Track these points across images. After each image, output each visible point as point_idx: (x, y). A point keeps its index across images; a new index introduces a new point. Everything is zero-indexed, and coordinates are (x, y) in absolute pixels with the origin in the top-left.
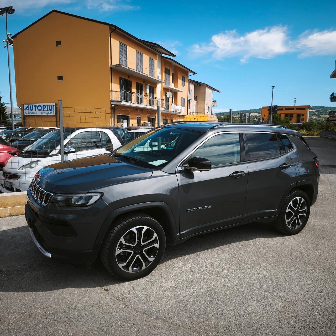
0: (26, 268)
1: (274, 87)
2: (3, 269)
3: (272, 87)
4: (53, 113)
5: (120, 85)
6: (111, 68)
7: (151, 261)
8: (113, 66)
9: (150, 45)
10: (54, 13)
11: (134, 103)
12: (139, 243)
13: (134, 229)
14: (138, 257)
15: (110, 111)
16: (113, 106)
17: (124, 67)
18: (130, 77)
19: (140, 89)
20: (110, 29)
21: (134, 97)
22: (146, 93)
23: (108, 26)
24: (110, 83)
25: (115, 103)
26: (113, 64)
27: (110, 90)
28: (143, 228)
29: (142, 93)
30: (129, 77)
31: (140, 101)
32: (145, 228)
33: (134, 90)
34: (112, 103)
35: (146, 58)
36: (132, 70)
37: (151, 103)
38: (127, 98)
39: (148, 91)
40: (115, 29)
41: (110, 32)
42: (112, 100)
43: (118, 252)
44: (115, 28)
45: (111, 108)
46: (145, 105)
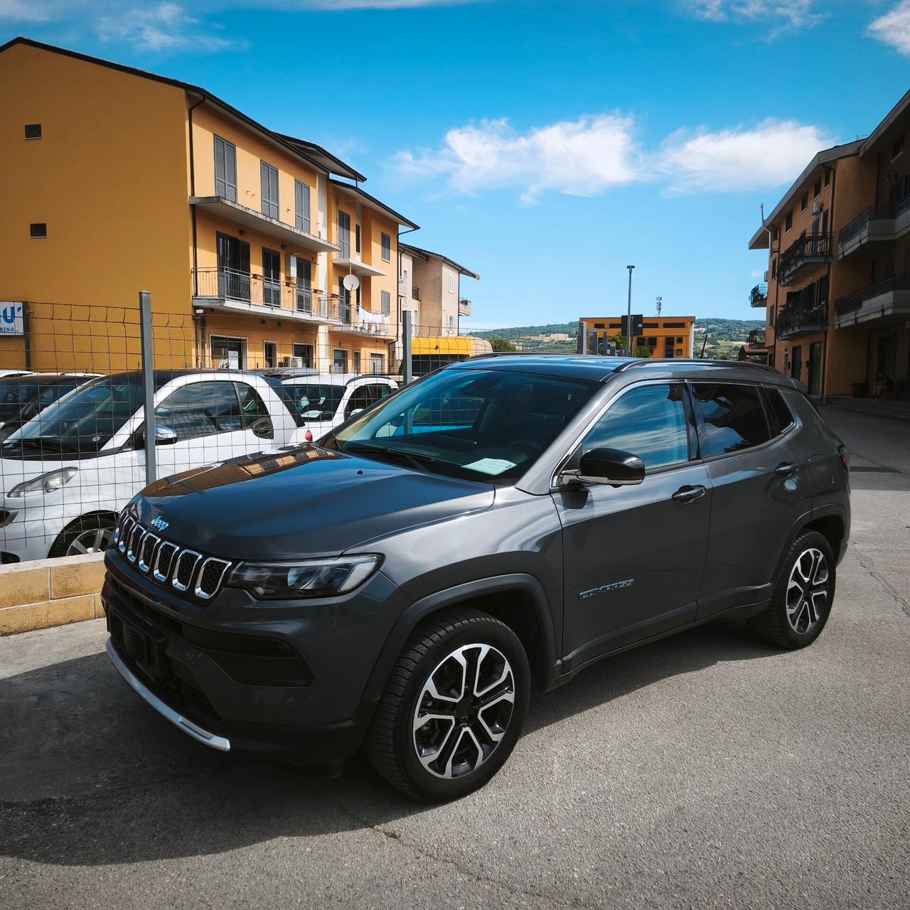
0: (121, 789)
1: (633, 267)
2: (54, 798)
3: (629, 267)
5: (218, 252)
6: (193, 207)
7: (497, 742)
8: (198, 201)
9: (298, 147)
10: (19, 45)
11: (256, 305)
12: (469, 692)
13: (458, 655)
14: (467, 733)
15: (190, 323)
16: (198, 311)
17: (230, 204)
18: (244, 232)
19: (272, 267)
20: (189, 98)
21: (257, 288)
22: (289, 278)
23: (182, 91)
24: (191, 249)
25: (206, 304)
26: (197, 195)
27: (192, 266)
28: (479, 650)
29: (277, 277)
30: (242, 232)
31: (272, 297)
32: (485, 649)
33: (256, 268)
34: (197, 303)
35: (287, 181)
36: (250, 212)
37: (303, 304)
38: (239, 290)
39: (294, 272)
40: (201, 98)
41: (190, 107)
42: (196, 294)
43: (419, 722)
44: (204, 96)
45: (195, 318)
46: (287, 309)
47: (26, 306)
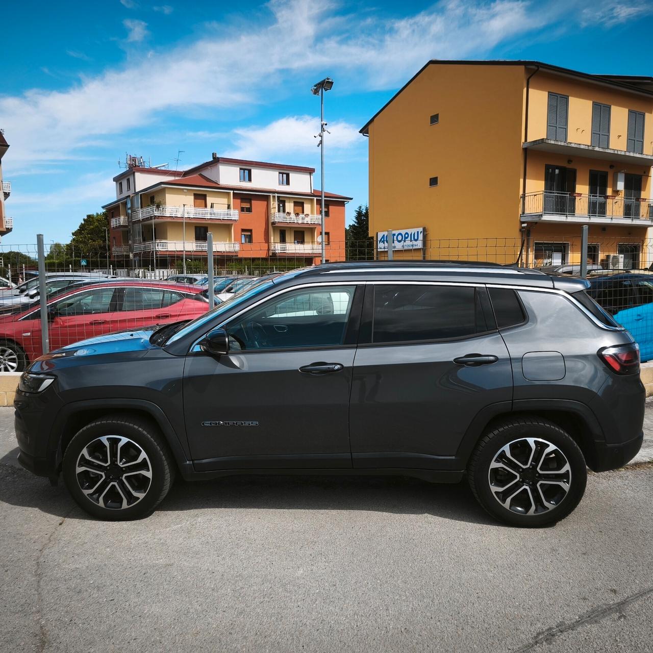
4: (419, 244)
5: (546, 180)
6: (525, 150)
7: (139, 498)
8: (528, 145)
11: (581, 214)
12: (114, 462)
13: (104, 439)
14: (114, 486)
15: (517, 234)
16: (523, 225)
18: (571, 161)
19: (598, 184)
20: (527, 70)
21: (582, 204)
22: (616, 192)
23: (522, 67)
24: (522, 181)
25: (529, 219)
26: (529, 140)
27: (521, 192)
28: (120, 440)
29: (603, 193)
30: (570, 161)
31: (597, 208)
32: (124, 440)
33: (582, 189)
34: (523, 219)
35: (619, 116)
36: (582, 147)
37: (629, 211)
38: (565, 205)
39: (621, 186)
40: (536, 68)
41: (528, 77)
42: (523, 213)
43: (79, 470)
44: (538, 67)
45: (522, 230)
46: (615, 214)
47: (425, 230)
